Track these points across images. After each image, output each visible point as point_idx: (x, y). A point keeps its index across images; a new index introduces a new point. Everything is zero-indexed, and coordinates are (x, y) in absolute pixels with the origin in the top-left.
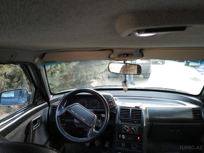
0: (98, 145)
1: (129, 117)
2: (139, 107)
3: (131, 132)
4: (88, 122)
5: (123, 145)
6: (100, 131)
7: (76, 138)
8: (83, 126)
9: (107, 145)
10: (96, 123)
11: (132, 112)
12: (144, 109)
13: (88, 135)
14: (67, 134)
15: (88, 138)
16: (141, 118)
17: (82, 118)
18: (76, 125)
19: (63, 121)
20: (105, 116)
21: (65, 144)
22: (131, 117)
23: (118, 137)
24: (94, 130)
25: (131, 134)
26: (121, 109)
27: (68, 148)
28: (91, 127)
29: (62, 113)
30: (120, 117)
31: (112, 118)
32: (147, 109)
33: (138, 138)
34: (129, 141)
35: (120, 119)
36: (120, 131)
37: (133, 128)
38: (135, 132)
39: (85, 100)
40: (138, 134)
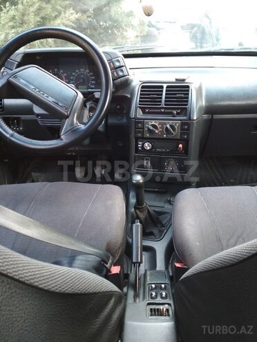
1: (160, 102)
2: (184, 80)
3: (164, 134)
8: (55, 122)
11: (166, 91)
13: (62, 133)
14: (11, 132)
15: (62, 139)
16: (187, 101)
17: (46, 95)
18: (39, 120)
21: (33, 173)
22: (166, 101)
23: (137, 147)
24: (75, 122)
25: (164, 139)
26: (143, 87)
28: (68, 117)
30: (140, 104)
33: (178, 146)
35: (140, 107)
36: (140, 135)
37: (168, 126)
38: (172, 134)
39: (61, 71)
40: (179, 138)
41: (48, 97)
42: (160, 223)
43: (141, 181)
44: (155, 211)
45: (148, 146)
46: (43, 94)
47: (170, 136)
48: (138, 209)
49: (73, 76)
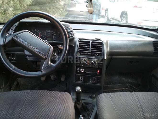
0: (54, 79)
1: (89, 49)
2: (100, 39)
3: (91, 65)
4: (42, 53)
5: (81, 78)
6: (56, 64)
7: (27, 72)
8: (36, 59)
9: (62, 79)
10: (52, 56)
11: (92, 44)
12: (105, 41)
13: (42, 68)
14: (14, 67)
15: (42, 72)
16: (102, 50)
17: (34, 48)
18: (27, 57)
19: (13, 54)
20: (63, 47)
21: (18, 78)
22: (91, 49)
23: (77, 71)
24: (49, 63)
25: (90, 67)
26: (80, 41)
27: (22, 83)
28: (45, 59)
29: (6, 42)
30: (79, 50)
31: (70, 52)
32: (109, 42)
33: (97, 71)
34: (88, 74)
35: (79, 52)
36: (78, 65)
37: (93, 62)
38: (95, 65)
39: (38, 30)
40: (98, 67)
41: (35, 49)
42: (87, 109)
43: (80, 90)
44: (84, 103)
45: (82, 70)
46: (32, 47)
47: (93, 66)
48: (77, 103)
49: (45, 33)
